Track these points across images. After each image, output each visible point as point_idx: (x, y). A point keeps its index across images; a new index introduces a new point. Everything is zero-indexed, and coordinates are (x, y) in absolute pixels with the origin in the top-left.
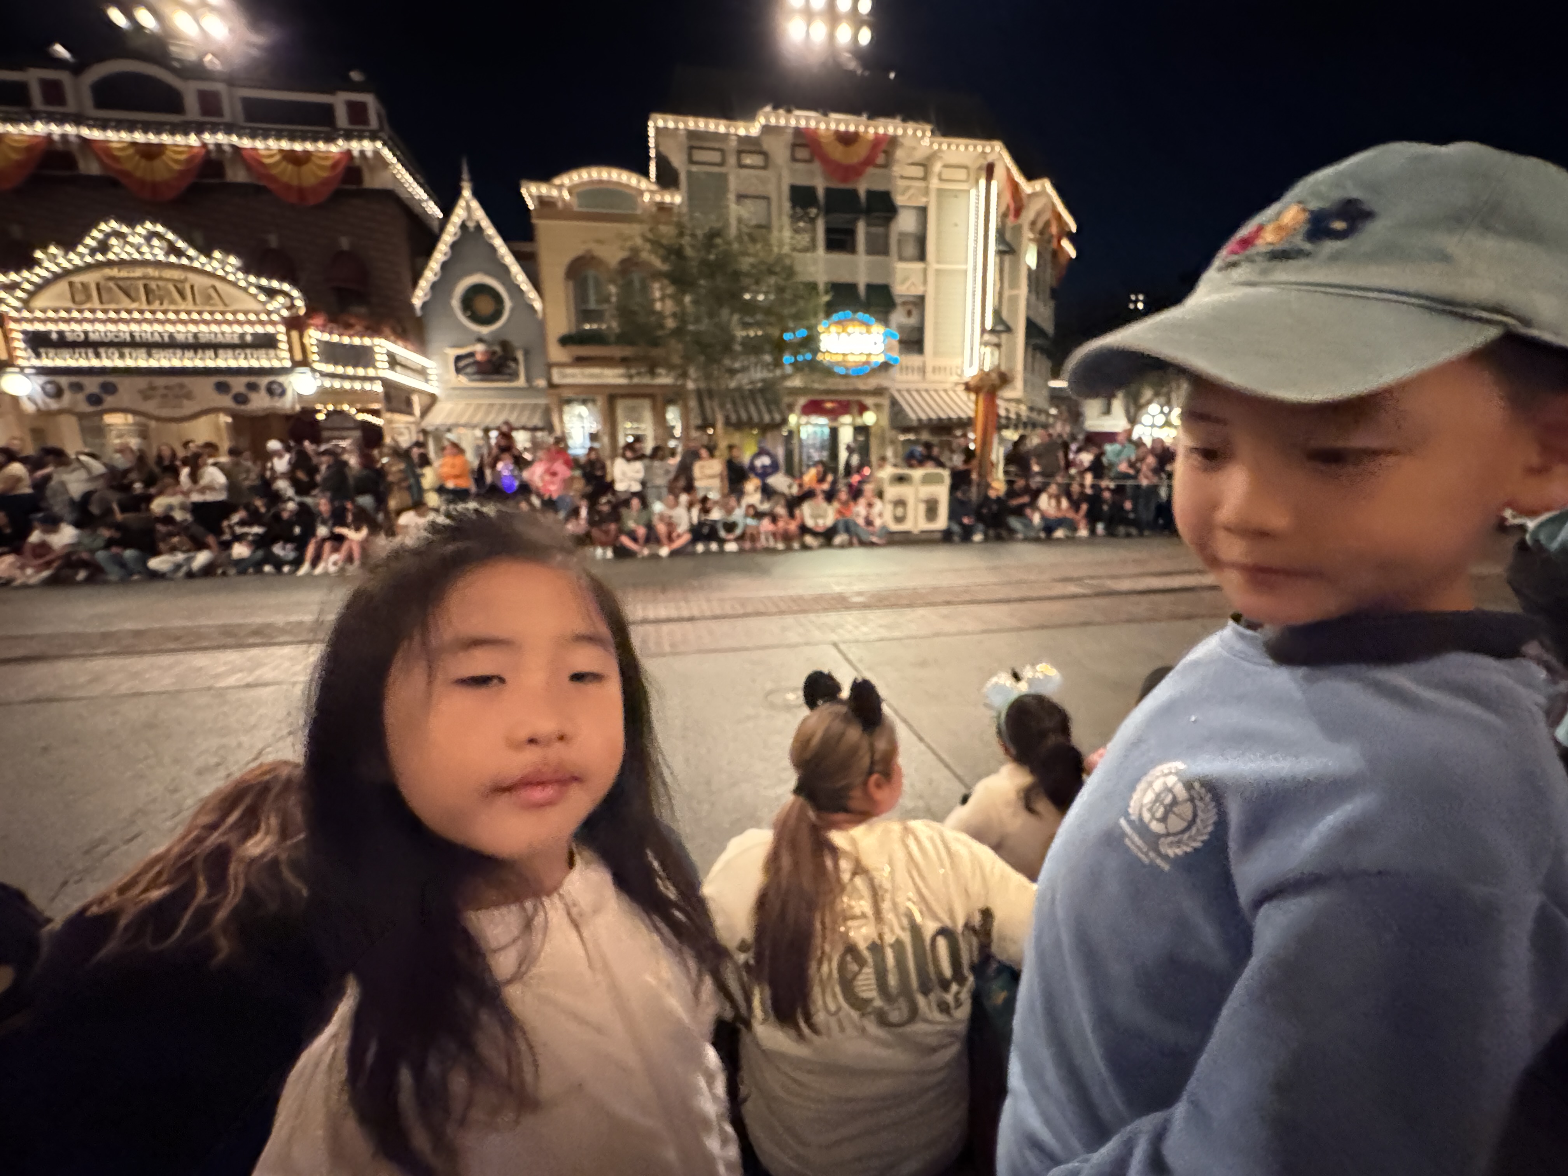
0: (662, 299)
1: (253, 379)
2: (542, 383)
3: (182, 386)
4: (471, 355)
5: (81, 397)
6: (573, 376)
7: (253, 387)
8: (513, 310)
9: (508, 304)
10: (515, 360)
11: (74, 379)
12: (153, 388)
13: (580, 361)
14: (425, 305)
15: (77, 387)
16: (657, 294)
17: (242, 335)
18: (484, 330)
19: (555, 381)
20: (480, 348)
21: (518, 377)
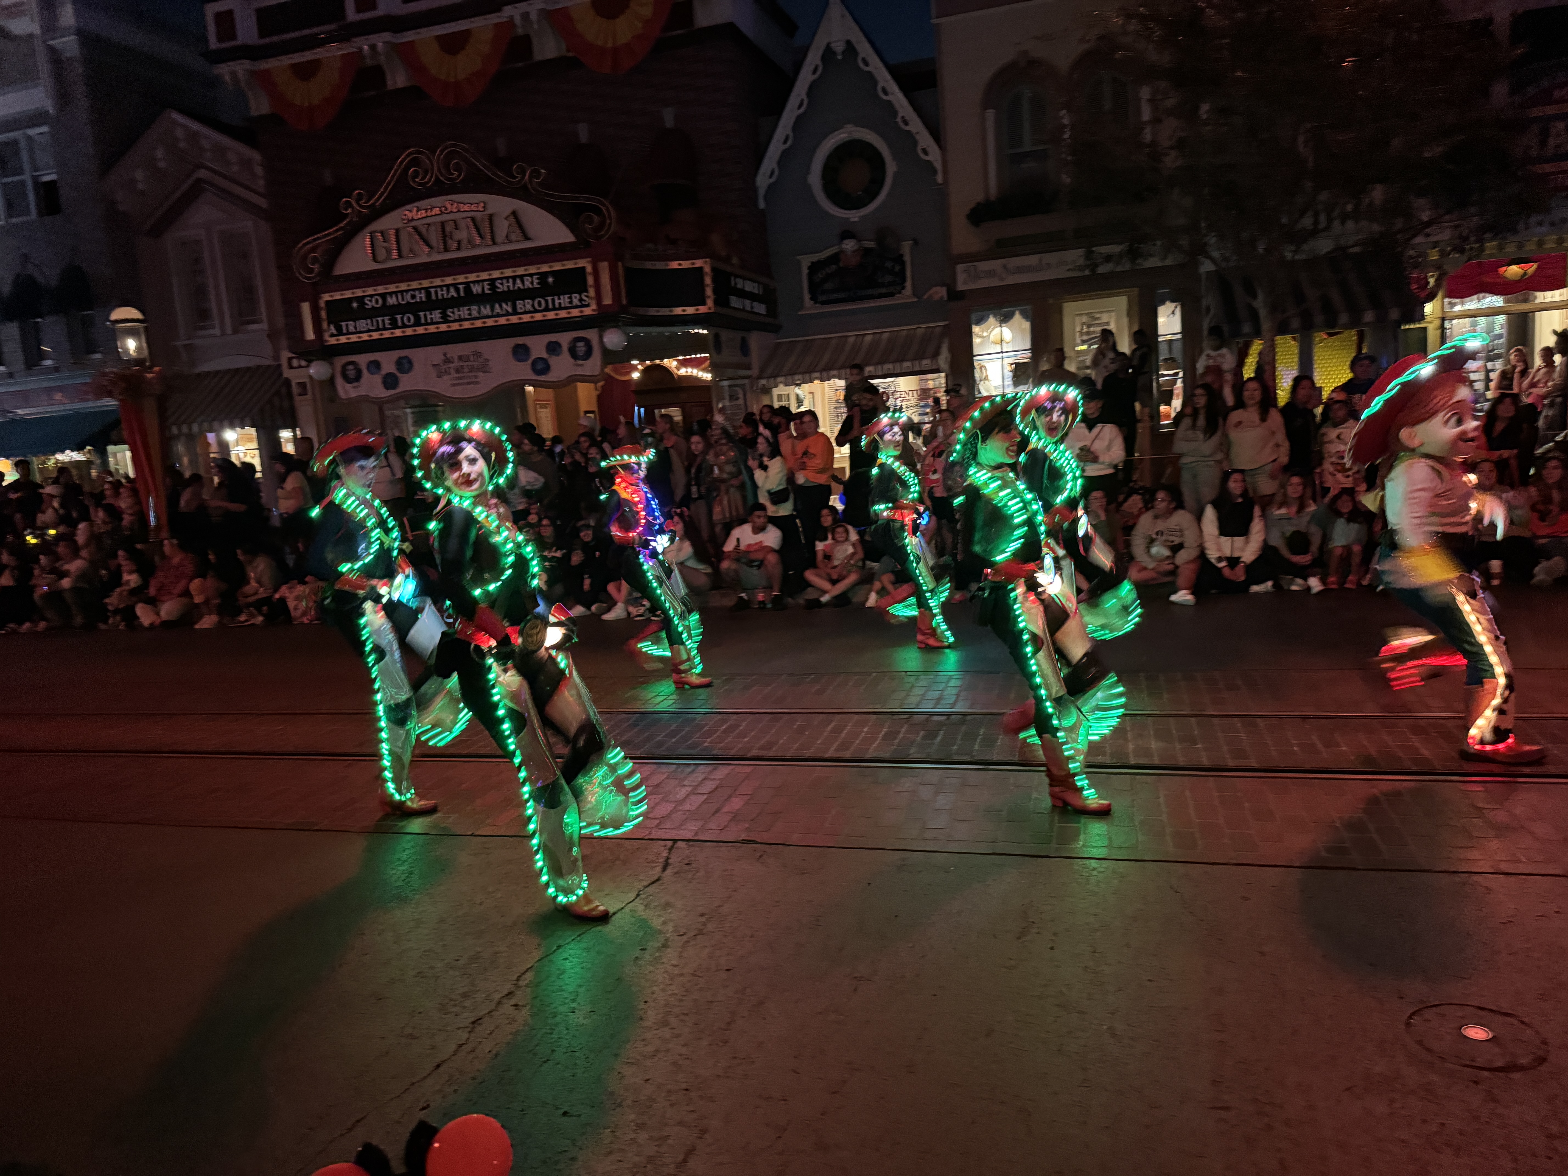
0: (1156, 121)
1: (553, 337)
2: (941, 292)
3: (478, 355)
4: (834, 258)
5: (377, 379)
6: (991, 274)
7: (553, 347)
8: (896, 175)
9: (891, 168)
10: (900, 260)
11: (372, 356)
12: (447, 361)
13: (1003, 247)
14: (772, 188)
15: (375, 366)
16: (1146, 114)
17: (543, 276)
18: (854, 216)
19: (961, 287)
20: (849, 245)
21: (903, 288)
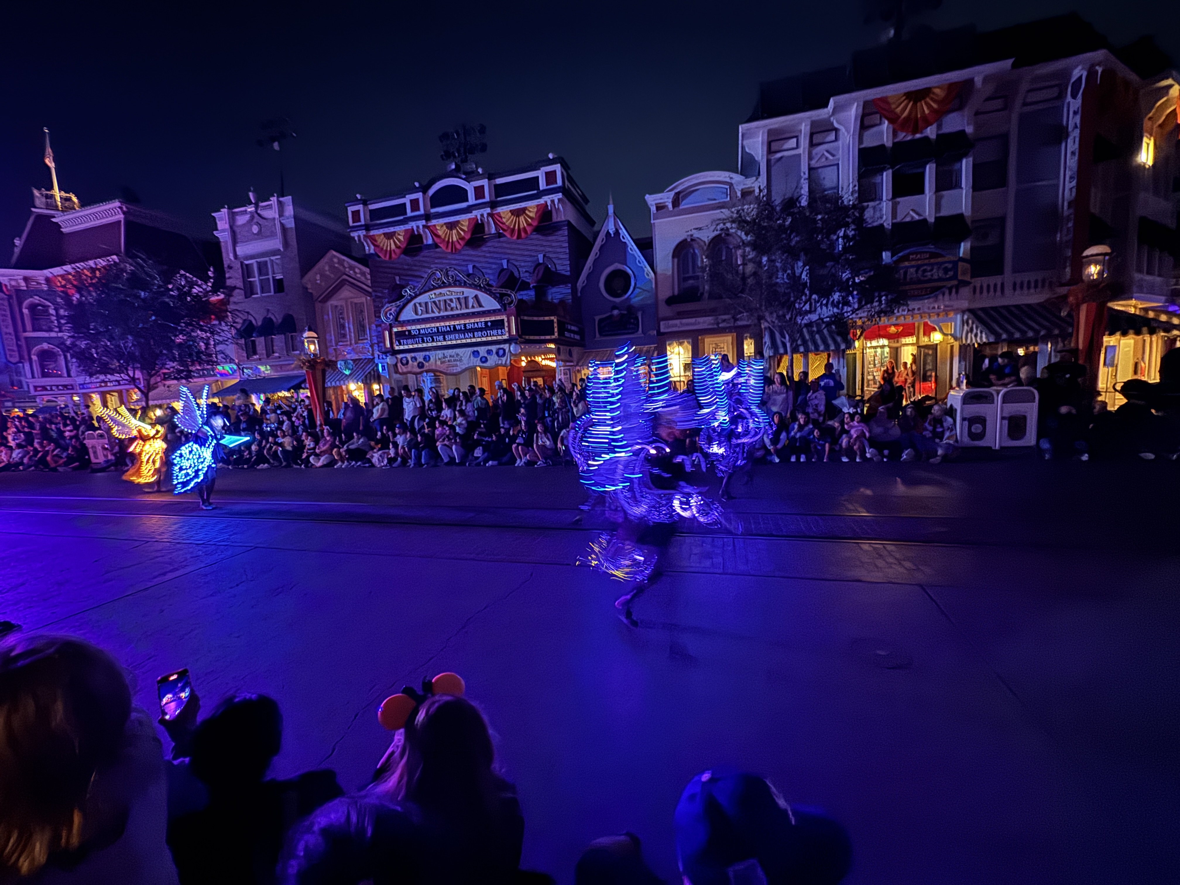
1: (489, 347)
2: (654, 332)
3: (458, 355)
4: (609, 317)
5: (416, 364)
6: (676, 326)
7: (489, 352)
8: (635, 284)
9: (633, 281)
10: (637, 318)
11: (413, 355)
12: (445, 357)
13: (680, 315)
14: (583, 288)
15: (414, 359)
16: (740, 261)
17: (486, 323)
18: (618, 300)
19: (662, 330)
20: (616, 312)
21: (638, 330)
